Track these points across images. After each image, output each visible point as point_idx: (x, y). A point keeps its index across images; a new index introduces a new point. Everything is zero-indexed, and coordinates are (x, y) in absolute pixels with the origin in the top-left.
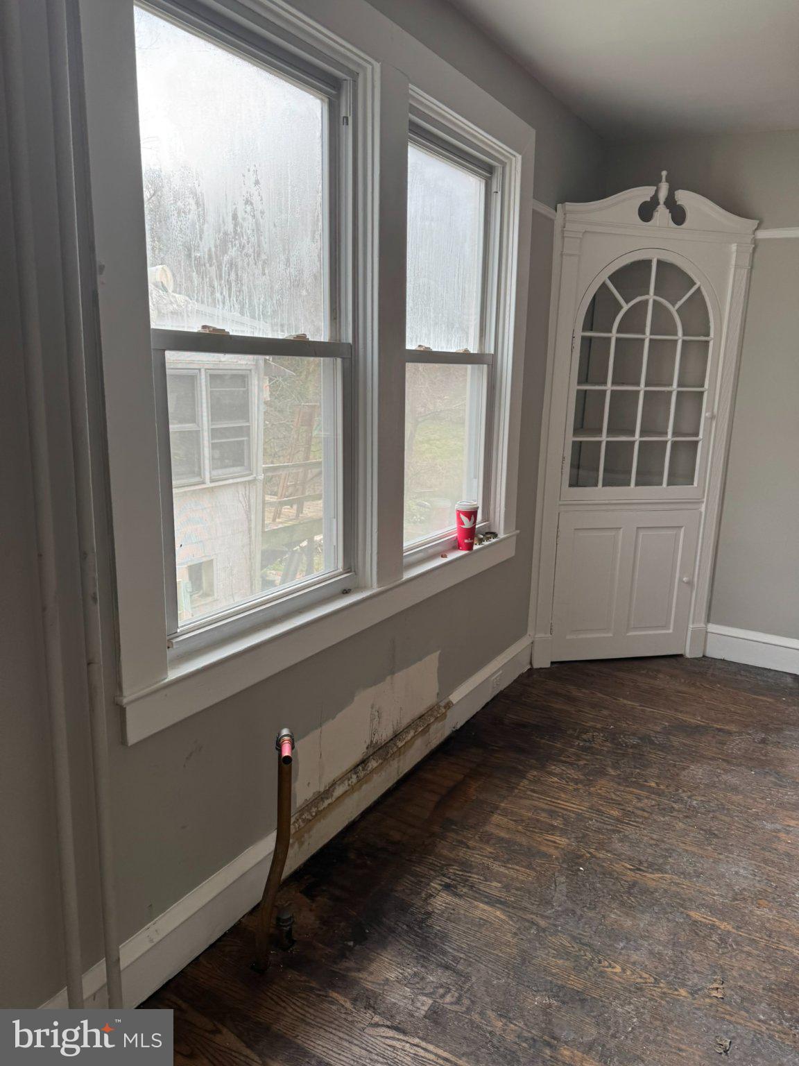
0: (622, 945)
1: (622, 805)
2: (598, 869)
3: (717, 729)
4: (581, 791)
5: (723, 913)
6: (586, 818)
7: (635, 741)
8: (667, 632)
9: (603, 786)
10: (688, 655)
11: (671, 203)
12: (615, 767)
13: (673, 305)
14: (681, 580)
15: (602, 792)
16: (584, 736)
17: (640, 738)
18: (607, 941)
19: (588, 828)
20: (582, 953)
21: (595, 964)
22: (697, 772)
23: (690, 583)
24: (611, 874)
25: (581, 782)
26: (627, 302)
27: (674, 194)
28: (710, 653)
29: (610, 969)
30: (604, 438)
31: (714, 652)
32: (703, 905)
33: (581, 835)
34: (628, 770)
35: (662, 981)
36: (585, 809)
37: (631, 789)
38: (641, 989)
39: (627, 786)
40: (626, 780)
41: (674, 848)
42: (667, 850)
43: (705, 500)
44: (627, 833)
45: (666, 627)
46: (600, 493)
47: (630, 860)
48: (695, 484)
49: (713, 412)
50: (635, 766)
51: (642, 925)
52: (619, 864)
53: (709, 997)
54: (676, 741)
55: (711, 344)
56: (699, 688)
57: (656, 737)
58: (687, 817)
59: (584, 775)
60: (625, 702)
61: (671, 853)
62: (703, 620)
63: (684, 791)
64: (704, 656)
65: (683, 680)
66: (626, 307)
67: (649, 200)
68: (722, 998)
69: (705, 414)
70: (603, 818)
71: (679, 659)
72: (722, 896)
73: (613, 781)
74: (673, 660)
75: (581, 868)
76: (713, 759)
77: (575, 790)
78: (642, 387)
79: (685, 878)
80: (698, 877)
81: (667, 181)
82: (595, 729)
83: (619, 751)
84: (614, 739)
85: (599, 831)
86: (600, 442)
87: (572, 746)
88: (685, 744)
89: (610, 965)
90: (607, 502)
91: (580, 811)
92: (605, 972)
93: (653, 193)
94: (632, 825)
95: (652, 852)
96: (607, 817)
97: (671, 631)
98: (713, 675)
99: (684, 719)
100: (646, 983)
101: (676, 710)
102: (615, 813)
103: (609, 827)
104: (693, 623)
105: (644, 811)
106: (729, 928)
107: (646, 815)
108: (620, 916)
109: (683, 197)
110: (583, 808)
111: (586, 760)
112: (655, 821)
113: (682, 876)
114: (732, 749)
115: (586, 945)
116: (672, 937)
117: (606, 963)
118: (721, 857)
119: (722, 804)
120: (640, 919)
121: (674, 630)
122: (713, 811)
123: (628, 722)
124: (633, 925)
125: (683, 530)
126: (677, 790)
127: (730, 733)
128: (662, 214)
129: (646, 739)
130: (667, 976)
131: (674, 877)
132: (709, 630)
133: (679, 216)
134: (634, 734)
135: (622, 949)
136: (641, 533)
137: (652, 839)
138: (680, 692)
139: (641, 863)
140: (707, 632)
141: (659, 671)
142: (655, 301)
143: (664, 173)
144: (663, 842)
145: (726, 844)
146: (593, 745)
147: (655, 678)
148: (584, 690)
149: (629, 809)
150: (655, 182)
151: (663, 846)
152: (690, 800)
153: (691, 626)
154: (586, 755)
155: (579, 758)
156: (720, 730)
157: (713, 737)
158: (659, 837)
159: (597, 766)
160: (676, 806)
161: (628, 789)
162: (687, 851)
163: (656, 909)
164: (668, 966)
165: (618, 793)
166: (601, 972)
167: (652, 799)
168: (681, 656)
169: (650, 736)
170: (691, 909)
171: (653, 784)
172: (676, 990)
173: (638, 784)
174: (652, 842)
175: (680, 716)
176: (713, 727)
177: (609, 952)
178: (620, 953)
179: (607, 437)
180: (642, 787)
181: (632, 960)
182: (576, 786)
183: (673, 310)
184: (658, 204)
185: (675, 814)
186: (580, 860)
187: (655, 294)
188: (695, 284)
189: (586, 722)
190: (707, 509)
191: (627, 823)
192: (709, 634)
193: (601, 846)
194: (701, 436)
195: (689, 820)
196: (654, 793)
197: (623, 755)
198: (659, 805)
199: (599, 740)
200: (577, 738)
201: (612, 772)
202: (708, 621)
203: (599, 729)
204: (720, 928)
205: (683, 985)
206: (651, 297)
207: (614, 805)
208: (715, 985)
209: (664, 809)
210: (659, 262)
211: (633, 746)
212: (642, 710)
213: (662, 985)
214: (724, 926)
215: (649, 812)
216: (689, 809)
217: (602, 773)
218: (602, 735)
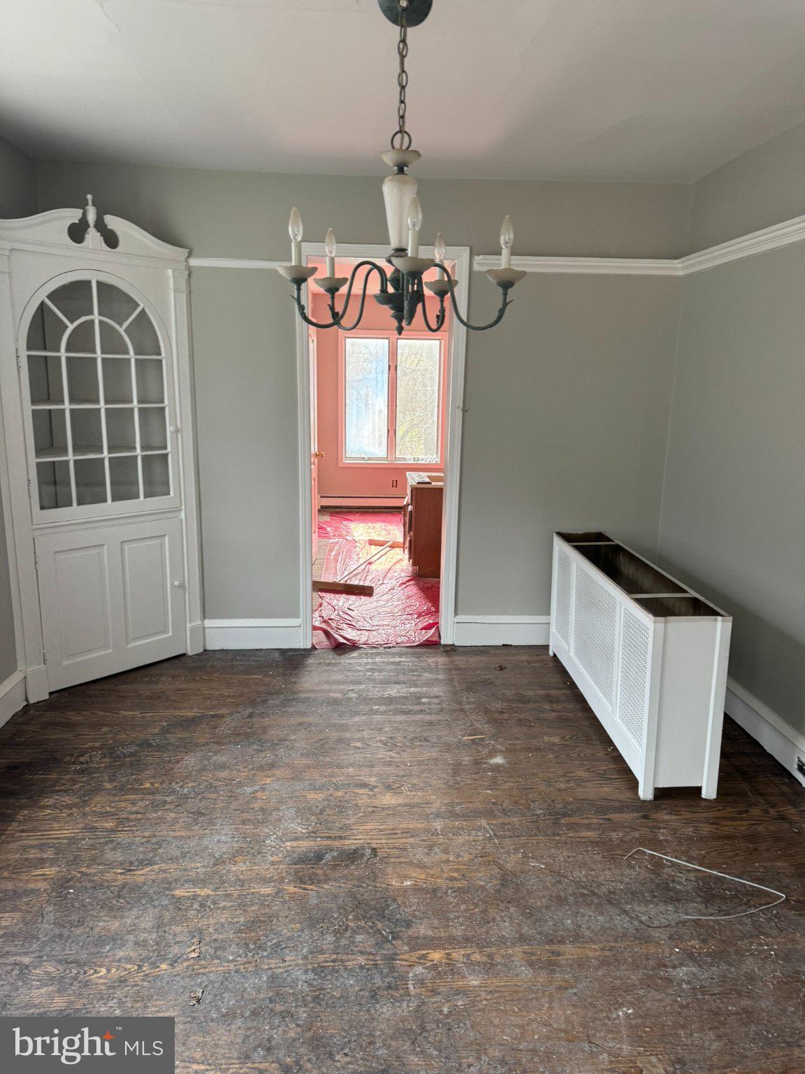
0: (108, 948)
1: (116, 815)
2: (89, 885)
3: (211, 715)
4: (75, 814)
5: (203, 882)
6: (78, 839)
7: (132, 749)
8: (168, 635)
9: (99, 802)
10: (190, 653)
11: (100, 226)
12: (111, 781)
13: (121, 325)
14: (172, 585)
15: (98, 809)
16: (82, 759)
17: (138, 745)
18: (94, 950)
19: (80, 848)
20: (68, 971)
21: (81, 977)
22: (191, 761)
23: (182, 586)
24: (101, 885)
25: (75, 805)
26: (72, 322)
27: (103, 219)
28: (210, 647)
29: (95, 976)
30: (71, 457)
31: (214, 645)
32: (186, 881)
33: (72, 858)
34: (124, 779)
35: (145, 964)
36: (78, 831)
37: (127, 797)
38: (125, 981)
39: (123, 795)
40: (121, 789)
41: (164, 838)
42: (157, 843)
43: (183, 507)
44: (119, 840)
45: (165, 631)
46: (76, 512)
47: (121, 864)
48: (172, 494)
49: (176, 426)
50: (131, 773)
51: (129, 922)
52: (110, 872)
53: (188, 960)
54: (172, 738)
55: (164, 362)
56: (198, 681)
57: (154, 740)
58: (178, 806)
59: (80, 798)
60: (126, 713)
61: (161, 845)
62: (199, 618)
63: (177, 783)
64: (205, 650)
65: (183, 678)
66: (71, 327)
67: (77, 222)
68: (199, 956)
69: (169, 429)
70: (96, 833)
71: (182, 658)
72: (204, 866)
73: (109, 794)
74: (177, 661)
75: (71, 891)
76: (207, 744)
77: (69, 815)
78: (102, 405)
79: (172, 863)
80: (184, 857)
81: (94, 204)
82: (93, 749)
83: (117, 763)
84: (112, 753)
85: (92, 847)
86: (67, 462)
87: (68, 773)
88: (180, 738)
89: (96, 972)
90: (85, 520)
91: (73, 835)
92: (90, 980)
93: (80, 216)
94: (126, 831)
95: (144, 849)
96: (101, 831)
97: (170, 634)
98: (212, 666)
99: (182, 714)
100: (130, 973)
101: (175, 708)
102: (109, 825)
103: (102, 841)
104: (190, 622)
105: (138, 813)
106: (209, 892)
107: (139, 816)
108: (108, 921)
109: (112, 222)
110: (76, 831)
111: (82, 782)
112: (148, 819)
113: (170, 862)
114: (223, 730)
115: (72, 962)
116: (157, 921)
117: (92, 971)
118: (206, 832)
119: (211, 784)
120: (128, 917)
121: (173, 633)
122: (203, 793)
123: (127, 733)
124: (121, 924)
125: (167, 538)
126: (170, 784)
127: (222, 716)
128: (93, 236)
129: (146, 744)
130: (150, 958)
131: (162, 865)
132: (205, 626)
133: (111, 240)
134: (132, 743)
135: (108, 952)
136: (126, 547)
137: (144, 837)
138: (179, 690)
139: (131, 863)
140: (204, 628)
141: (161, 675)
142: (101, 322)
143: (89, 197)
144: (155, 836)
145: (211, 819)
146: (91, 765)
147: (157, 683)
148: (84, 713)
149: (124, 816)
150: (82, 205)
151: (154, 840)
152: (181, 789)
153: (188, 625)
154: (82, 777)
155: (74, 782)
156: (213, 716)
157: (207, 724)
158: (150, 833)
159: (93, 785)
160: (168, 799)
161: (123, 797)
162: (176, 837)
163: (144, 901)
164: (151, 949)
165: (113, 805)
166: (87, 981)
167: (146, 800)
168: (184, 655)
169: (148, 740)
170: (176, 889)
171: (148, 785)
172: (158, 967)
173: (134, 789)
174: (143, 840)
175: (178, 713)
176: (207, 715)
177: (95, 960)
178: (107, 956)
179: (74, 456)
180: (136, 791)
181: (117, 958)
182: (69, 812)
183: (121, 330)
184: (88, 226)
185: (167, 807)
186: (71, 883)
187: (100, 314)
188: (139, 305)
189: (85, 745)
190: (186, 515)
191: (121, 831)
192: (206, 629)
193: (93, 861)
194: (169, 449)
195: (179, 808)
196: (148, 794)
197: (121, 766)
198: (152, 803)
199: (97, 759)
200: (74, 763)
201: (108, 786)
202: (204, 617)
203: (97, 748)
204: (200, 896)
205: (164, 960)
206: (96, 317)
207: (109, 818)
208: (193, 948)
209: (157, 806)
210: (99, 283)
211: (132, 755)
212: (143, 717)
213: (145, 968)
214: (203, 892)
215: (142, 813)
216: (180, 798)
217: (97, 790)
218: (100, 752)
